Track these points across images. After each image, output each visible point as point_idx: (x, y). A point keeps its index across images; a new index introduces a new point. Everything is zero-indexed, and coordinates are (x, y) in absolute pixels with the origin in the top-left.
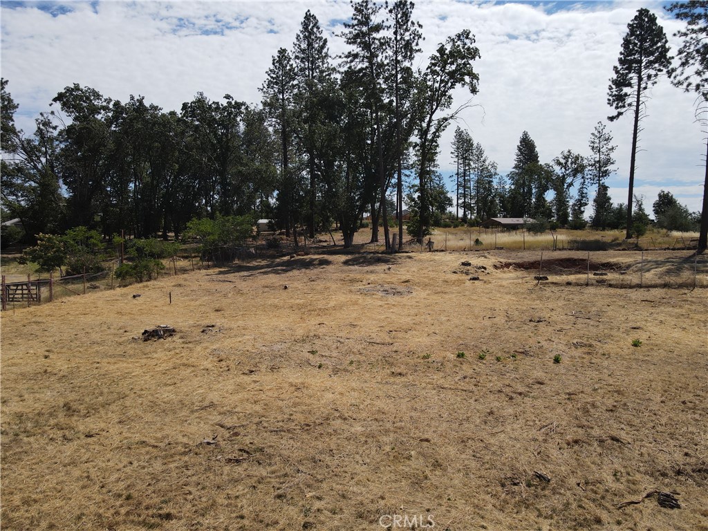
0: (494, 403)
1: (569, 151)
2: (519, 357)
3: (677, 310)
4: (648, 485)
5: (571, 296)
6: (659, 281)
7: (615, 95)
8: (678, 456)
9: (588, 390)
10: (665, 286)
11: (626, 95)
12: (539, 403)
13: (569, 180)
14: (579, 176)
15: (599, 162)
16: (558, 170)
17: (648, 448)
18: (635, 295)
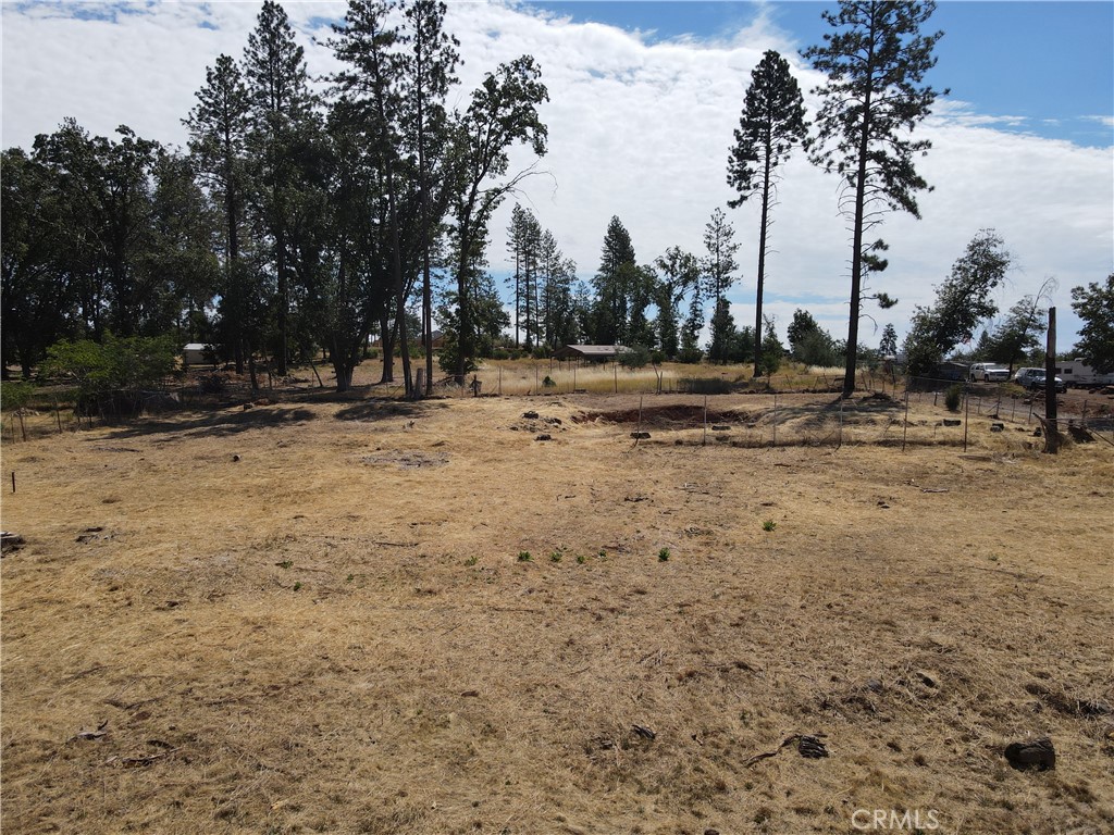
0: (575, 627)
1: (677, 249)
2: (611, 555)
3: (820, 477)
4: (786, 727)
5: (682, 462)
6: (797, 437)
7: (737, 171)
8: (824, 683)
9: (706, 597)
10: (805, 443)
11: (751, 171)
12: (639, 622)
13: (677, 290)
14: (691, 285)
15: (717, 265)
16: (663, 276)
17: (786, 674)
18: (769, 456)
